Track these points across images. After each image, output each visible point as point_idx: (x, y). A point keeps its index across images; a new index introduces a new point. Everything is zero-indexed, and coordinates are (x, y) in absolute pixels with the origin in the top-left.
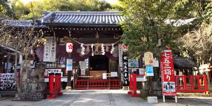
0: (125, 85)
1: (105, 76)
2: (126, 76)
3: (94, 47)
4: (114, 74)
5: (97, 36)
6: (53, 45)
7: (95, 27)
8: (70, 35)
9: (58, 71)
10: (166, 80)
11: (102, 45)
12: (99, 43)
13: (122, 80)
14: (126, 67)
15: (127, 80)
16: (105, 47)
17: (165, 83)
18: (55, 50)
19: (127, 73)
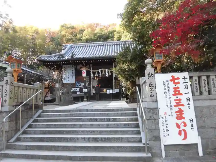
0: (123, 97)
3: (101, 71)
6: (72, 70)
7: (100, 60)
8: (84, 65)
9: (77, 89)
11: (107, 70)
16: (108, 72)
18: (74, 74)
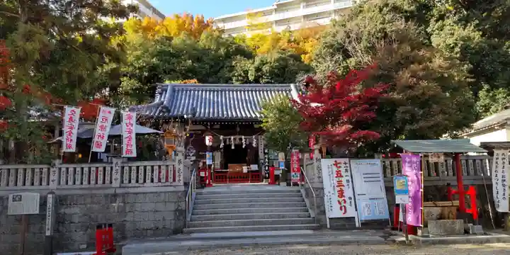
0: (266, 178)
1: (245, 169)
2: (267, 168)
3: (234, 139)
4: (254, 167)
5: (238, 129)
10: (294, 171)
12: (239, 135)
13: (263, 173)
14: (267, 160)
15: (268, 174)
16: (246, 139)
17: (293, 174)
19: (268, 166)
